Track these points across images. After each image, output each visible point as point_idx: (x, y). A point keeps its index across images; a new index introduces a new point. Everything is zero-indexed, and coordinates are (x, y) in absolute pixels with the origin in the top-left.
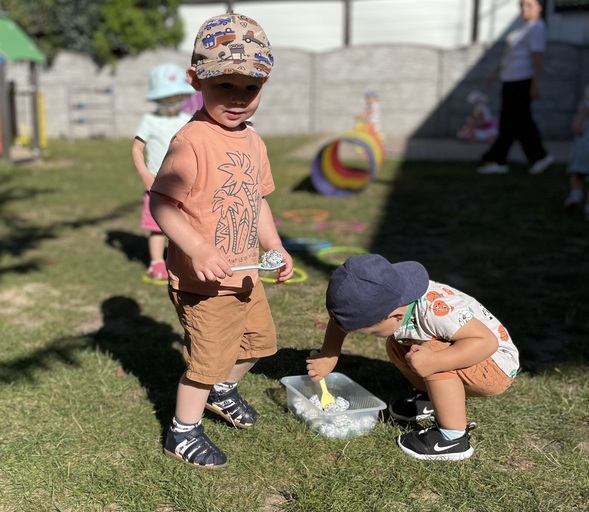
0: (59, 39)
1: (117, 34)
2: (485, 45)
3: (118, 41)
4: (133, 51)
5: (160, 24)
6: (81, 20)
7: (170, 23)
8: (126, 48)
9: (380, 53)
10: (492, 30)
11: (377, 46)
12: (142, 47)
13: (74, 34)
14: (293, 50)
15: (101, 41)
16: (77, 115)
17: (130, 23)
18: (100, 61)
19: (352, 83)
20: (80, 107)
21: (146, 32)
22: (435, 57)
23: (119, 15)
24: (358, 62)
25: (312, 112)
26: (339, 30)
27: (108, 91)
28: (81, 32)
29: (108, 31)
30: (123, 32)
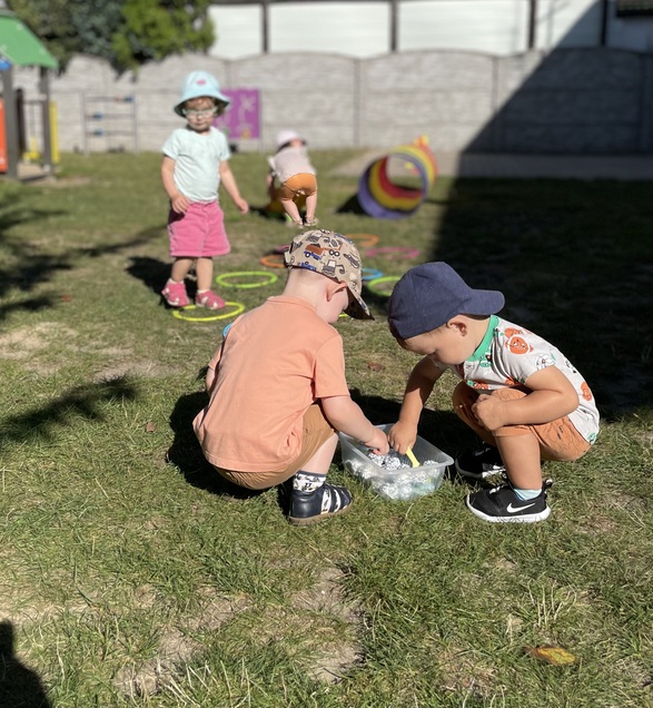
0: (73, 42)
1: (138, 36)
2: (542, 52)
3: (140, 44)
4: (157, 55)
5: (187, 26)
6: (99, 21)
7: (198, 24)
8: (149, 52)
9: (429, 60)
11: (426, 52)
12: (167, 51)
13: (90, 36)
14: (335, 56)
15: (121, 44)
16: (93, 126)
17: (153, 25)
18: (119, 66)
20: (97, 117)
21: (172, 35)
22: (489, 64)
23: (141, 16)
24: (405, 70)
25: (357, 124)
26: (385, 33)
27: (128, 100)
28: (99, 34)
29: (128, 34)
30: (146, 34)
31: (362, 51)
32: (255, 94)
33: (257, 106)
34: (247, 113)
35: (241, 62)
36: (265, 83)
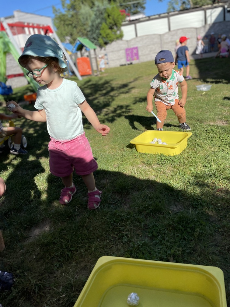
1: (105, 38)
2: (209, 24)
3: (106, 40)
4: (110, 42)
6: (95, 35)
7: (118, 32)
8: (108, 41)
10: (211, 20)
11: (178, 30)
12: (112, 41)
14: (155, 35)
15: (101, 41)
17: (108, 34)
18: (101, 46)
19: (172, 42)
21: (113, 36)
22: (195, 30)
23: (105, 32)
24: (173, 35)
26: (167, 27)
28: (95, 39)
29: (103, 38)
30: (107, 37)
31: (161, 32)
32: (137, 48)
33: (137, 51)
34: (135, 53)
35: (131, 40)
36: (138, 45)
